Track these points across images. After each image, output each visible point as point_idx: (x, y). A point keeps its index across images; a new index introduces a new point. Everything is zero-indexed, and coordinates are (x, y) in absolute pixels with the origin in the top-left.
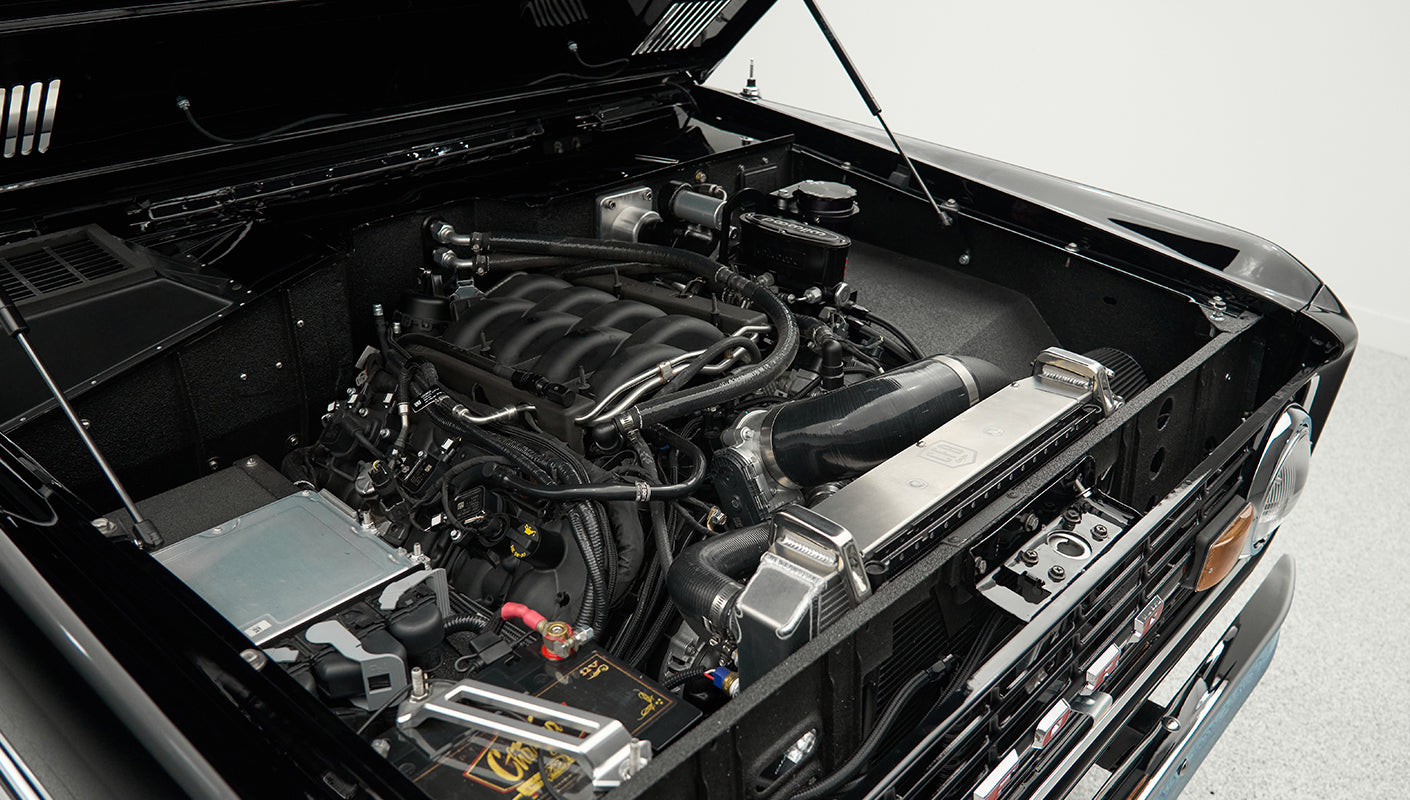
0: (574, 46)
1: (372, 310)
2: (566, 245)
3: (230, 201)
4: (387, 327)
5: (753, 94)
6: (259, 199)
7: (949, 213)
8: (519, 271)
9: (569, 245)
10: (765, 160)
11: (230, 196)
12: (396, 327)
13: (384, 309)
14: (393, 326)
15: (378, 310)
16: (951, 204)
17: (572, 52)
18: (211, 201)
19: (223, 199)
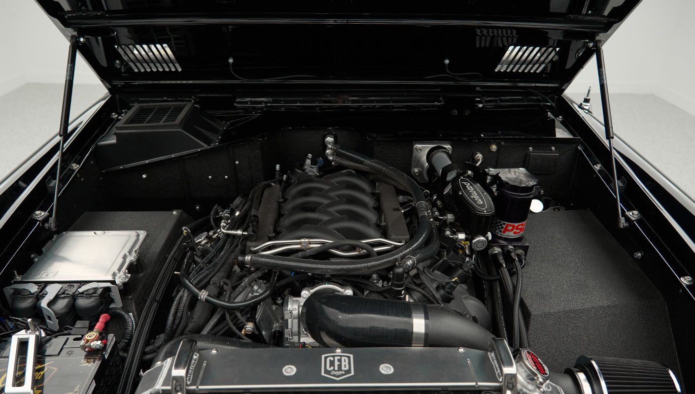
0: (447, 61)
1: (275, 167)
2: (372, 163)
3: (269, 104)
4: (280, 176)
5: (585, 107)
6: (283, 106)
7: (627, 219)
8: (351, 169)
9: (373, 164)
10: (553, 148)
11: (269, 102)
12: (284, 178)
13: (281, 167)
14: (283, 176)
15: (278, 167)
16: (634, 215)
17: (445, 64)
18: (261, 103)
19: (266, 103)
